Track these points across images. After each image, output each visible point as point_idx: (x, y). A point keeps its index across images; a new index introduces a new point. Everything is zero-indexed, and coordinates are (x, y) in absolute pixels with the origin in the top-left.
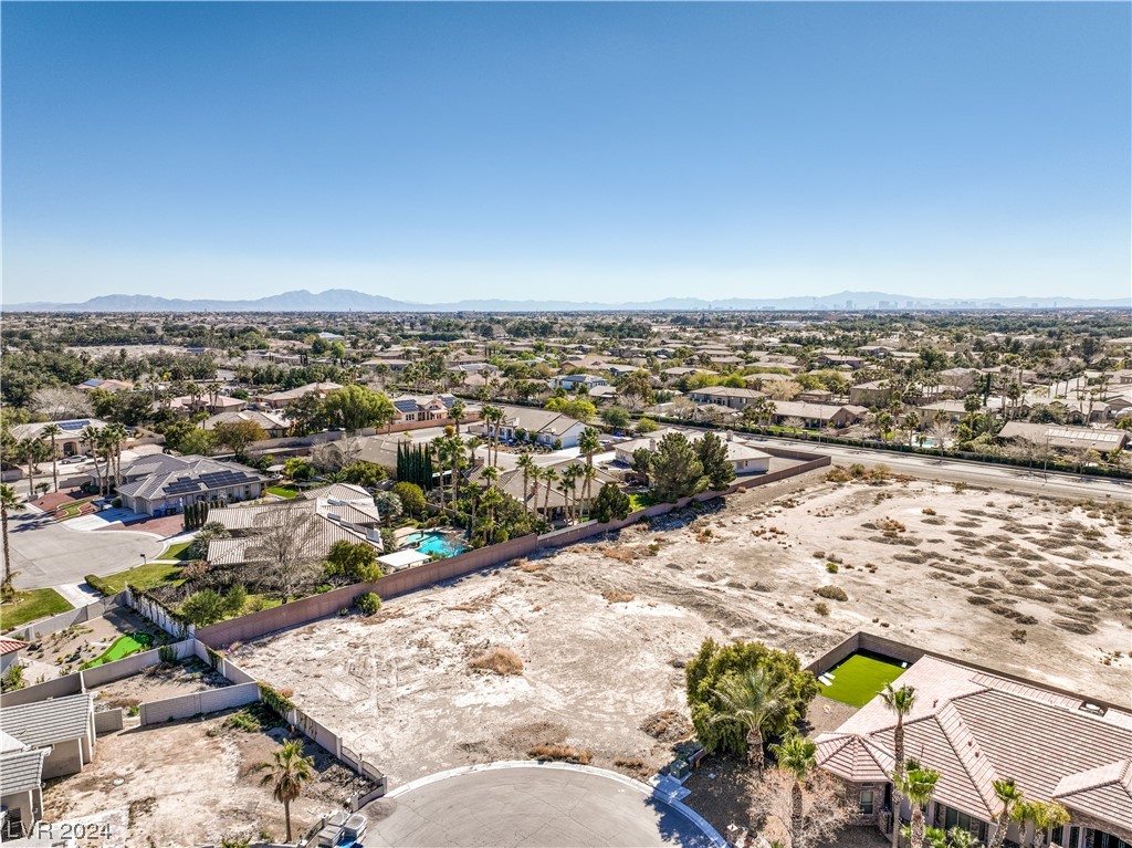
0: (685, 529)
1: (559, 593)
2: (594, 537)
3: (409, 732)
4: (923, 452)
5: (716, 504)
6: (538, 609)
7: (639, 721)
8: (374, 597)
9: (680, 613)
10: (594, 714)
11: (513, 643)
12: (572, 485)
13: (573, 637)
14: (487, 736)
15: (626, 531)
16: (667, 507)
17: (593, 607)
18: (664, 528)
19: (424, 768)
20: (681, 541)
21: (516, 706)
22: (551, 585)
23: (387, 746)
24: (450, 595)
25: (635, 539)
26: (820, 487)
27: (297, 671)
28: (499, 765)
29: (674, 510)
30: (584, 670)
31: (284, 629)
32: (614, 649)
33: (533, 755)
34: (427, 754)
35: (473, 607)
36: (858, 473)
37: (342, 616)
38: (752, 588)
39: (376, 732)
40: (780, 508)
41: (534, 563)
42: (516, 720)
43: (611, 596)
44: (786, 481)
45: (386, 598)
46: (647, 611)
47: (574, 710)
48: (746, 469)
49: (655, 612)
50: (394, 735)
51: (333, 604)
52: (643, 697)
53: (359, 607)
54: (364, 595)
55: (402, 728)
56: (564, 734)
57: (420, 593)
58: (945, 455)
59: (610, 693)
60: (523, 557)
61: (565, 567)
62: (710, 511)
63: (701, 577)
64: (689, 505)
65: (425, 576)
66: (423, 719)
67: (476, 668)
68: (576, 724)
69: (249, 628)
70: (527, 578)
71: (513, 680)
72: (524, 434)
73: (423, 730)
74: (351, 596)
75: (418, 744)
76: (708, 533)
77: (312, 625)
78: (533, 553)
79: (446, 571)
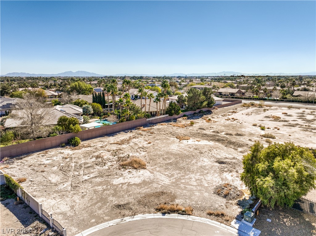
0: (200, 119)
1: (158, 137)
2: (168, 121)
3: (86, 199)
4: (270, 100)
5: (209, 112)
6: (150, 143)
7: (212, 189)
8: (77, 139)
9: (212, 143)
10: (187, 186)
11: (141, 156)
12: (159, 100)
13: (168, 153)
14: (131, 200)
15: (180, 119)
16: (192, 112)
17: (173, 142)
18: (193, 119)
19: (93, 220)
20: (200, 122)
21: (145, 183)
22: (154, 135)
23: (72, 207)
24: (112, 139)
25: (183, 121)
26: (242, 108)
27: (33, 170)
28: (138, 217)
29: (195, 113)
30: (176, 165)
31: (33, 152)
32: (188, 157)
33: (158, 210)
34: (96, 212)
35: (122, 143)
36: (253, 105)
37: (62, 147)
38: (235, 135)
39: (68, 199)
40: (231, 113)
41: (146, 128)
42: (145, 190)
43: (180, 138)
45: (83, 140)
46: (197, 143)
47: (176, 184)
49: (200, 143)
50: (77, 201)
51: (58, 141)
52: (209, 177)
53: (71, 143)
54: (73, 138)
55: (83, 197)
56: (174, 197)
57: (99, 139)
58: (278, 100)
59: (192, 176)
60: (141, 126)
61: (158, 129)
62: (208, 114)
63: (214, 132)
64: (200, 112)
65: (101, 132)
66: (95, 191)
67: (124, 166)
68: (178, 192)
69: (14, 151)
70: (144, 133)
71: (142, 171)
72: (137, 96)
73: (95, 197)
74: (67, 139)
75: (91, 205)
76: (210, 120)
77: (47, 150)
78: (145, 125)
79: (109, 130)
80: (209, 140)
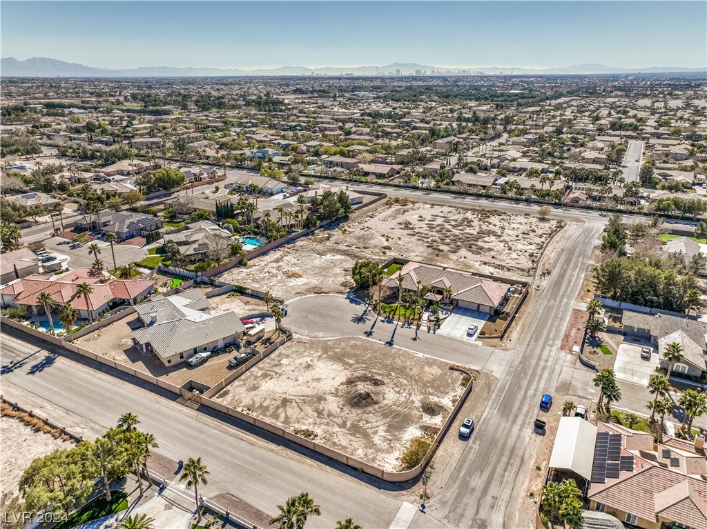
0: (337, 229)
1: (303, 254)
2: (306, 235)
4: (423, 189)
5: (346, 218)
6: (298, 260)
8: (245, 260)
9: (343, 257)
10: (327, 284)
11: (296, 269)
12: (297, 217)
13: (313, 267)
14: (302, 290)
15: (316, 232)
16: (328, 221)
17: (316, 258)
18: (329, 229)
19: (291, 298)
20: (336, 234)
21: (305, 284)
22: (299, 253)
24: (267, 258)
25: (321, 234)
26: (383, 208)
28: (307, 296)
29: (331, 222)
30: (320, 274)
31: (222, 272)
32: (327, 268)
33: (315, 293)
35: (277, 261)
36: (397, 201)
37: (237, 267)
38: (363, 248)
40: (369, 218)
41: (290, 246)
42: (306, 287)
43: (321, 254)
44: (370, 206)
46: (333, 257)
47: (322, 283)
48: (354, 202)
49: (335, 258)
51: (234, 263)
52: (338, 279)
53: (242, 264)
54: (242, 260)
56: (322, 288)
57: (257, 258)
58: (431, 190)
59: (330, 279)
60: (285, 244)
61: (301, 246)
62: (344, 221)
63: (346, 246)
64: (336, 220)
65: (257, 253)
67: (289, 277)
68: (323, 286)
70: (290, 251)
71: (301, 279)
74: (238, 261)
76: (345, 230)
78: (288, 242)
79: (263, 251)
80: (341, 255)
